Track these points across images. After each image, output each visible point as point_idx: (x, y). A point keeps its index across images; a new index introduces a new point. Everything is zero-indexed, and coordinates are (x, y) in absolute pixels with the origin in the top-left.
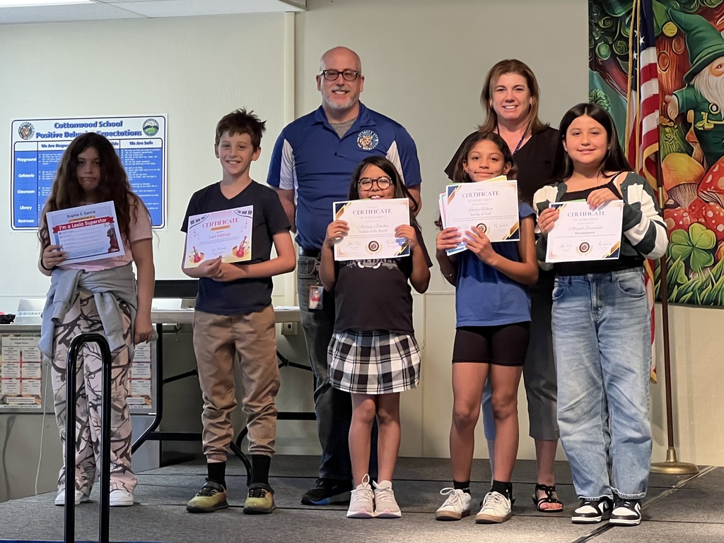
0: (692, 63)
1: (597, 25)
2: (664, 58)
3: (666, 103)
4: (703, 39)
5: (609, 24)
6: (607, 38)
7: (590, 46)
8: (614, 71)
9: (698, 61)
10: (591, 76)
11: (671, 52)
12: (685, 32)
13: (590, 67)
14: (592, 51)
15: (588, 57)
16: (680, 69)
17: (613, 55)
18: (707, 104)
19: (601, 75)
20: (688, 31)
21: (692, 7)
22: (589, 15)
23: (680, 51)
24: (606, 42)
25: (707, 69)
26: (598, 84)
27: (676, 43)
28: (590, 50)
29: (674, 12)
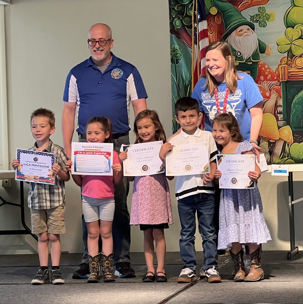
0: (226, 29)
1: (174, 9)
2: (211, 27)
4: (231, 16)
5: (180, 8)
6: (180, 16)
7: (170, 20)
8: (184, 35)
9: (229, 28)
10: (171, 37)
11: (215, 23)
12: (221, 12)
13: (170, 32)
14: (171, 23)
15: (169, 27)
16: (220, 33)
17: (183, 25)
18: (235, 52)
19: (177, 36)
20: (223, 12)
23: (219, 23)
24: (179, 18)
25: (234, 33)
26: (175, 42)
27: (217, 18)
28: (170, 23)
29: (215, 1)
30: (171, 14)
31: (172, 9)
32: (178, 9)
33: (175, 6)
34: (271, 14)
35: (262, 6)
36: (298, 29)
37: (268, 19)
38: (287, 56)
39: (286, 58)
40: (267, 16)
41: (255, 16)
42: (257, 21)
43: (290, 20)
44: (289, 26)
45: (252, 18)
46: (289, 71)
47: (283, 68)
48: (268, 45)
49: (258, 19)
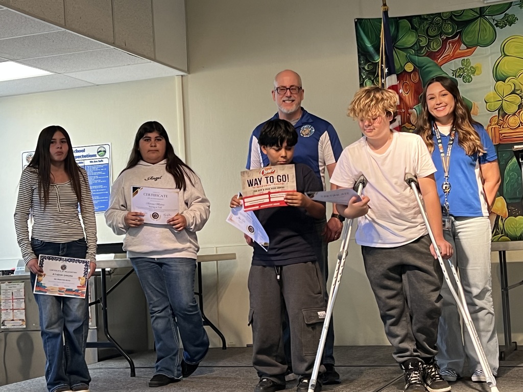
0: (424, 88)
1: (364, 68)
2: (406, 86)
3: (409, 114)
4: (430, 72)
5: (371, 67)
6: (371, 76)
7: (360, 82)
11: (411, 82)
12: (418, 68)
14: (361, 85)
16: (417, 92)
20: (420, 68)
21: (422, 52)
22: (359, 62)
23: (417, 80)
24: (370, 79)
27: (413, 76)
29: (411, 56)
30: (361, 75)
31: (362, 69)
32: (368, 68)
33: (365, 64)
34: (477, 67)
35: (466, 58)
36: (509, 83)
37: (473, 73)
38: (497, 115)
39: (497, 117)
40: (472, 69)
41: (458, 70)
42: (460, 76)
43: (500, 72)
44: (499, 79)
45: (454, 72)
46: (501, 132)
47: (493, 129)
48: (474, 103)
49: (461, 74)
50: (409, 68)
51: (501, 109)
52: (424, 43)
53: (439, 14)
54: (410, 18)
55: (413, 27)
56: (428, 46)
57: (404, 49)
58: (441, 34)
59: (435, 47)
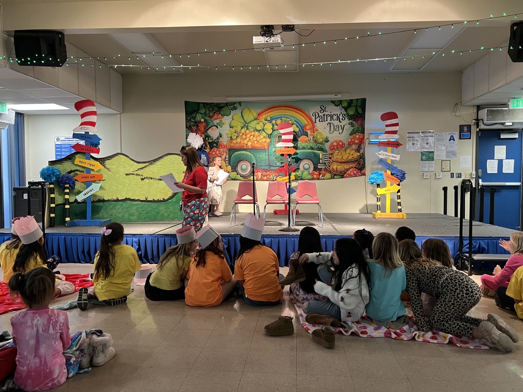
4: (209, 123)
8: (191, 128)
9: (208, 127)
18: (210, 136)
19: (188, 129)
20: (206, 121)
22: (185, 116)
24: (189, 122)
25: (210, 129)
30: (186, 121)
31: (186, 118)
32: (189, 119)
33: (188, 117)
35: (221, 119)
36: (234, 129)
37: (223, 124)
38: (230, 139)
43: (231, 125)
44: (231, 127)
46: (231, 145)
47: (228, 144)
48: (223, 134)
50: (203, 120)
51: (231, 137)
52: (208, 112)
53: (213, 103)
54: (203, 103)
55: (204, 107)
56: (209, 114)
57: (201, 114)
58: (213, 110)
59: (211, 114)
